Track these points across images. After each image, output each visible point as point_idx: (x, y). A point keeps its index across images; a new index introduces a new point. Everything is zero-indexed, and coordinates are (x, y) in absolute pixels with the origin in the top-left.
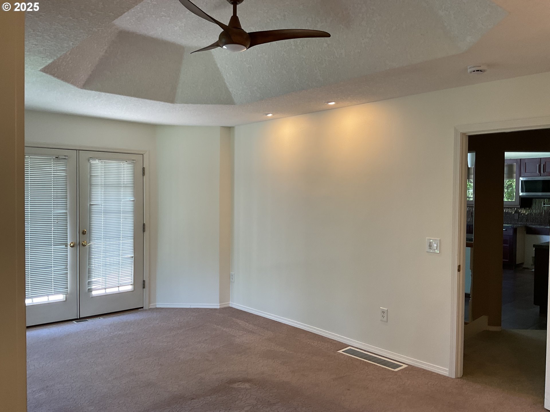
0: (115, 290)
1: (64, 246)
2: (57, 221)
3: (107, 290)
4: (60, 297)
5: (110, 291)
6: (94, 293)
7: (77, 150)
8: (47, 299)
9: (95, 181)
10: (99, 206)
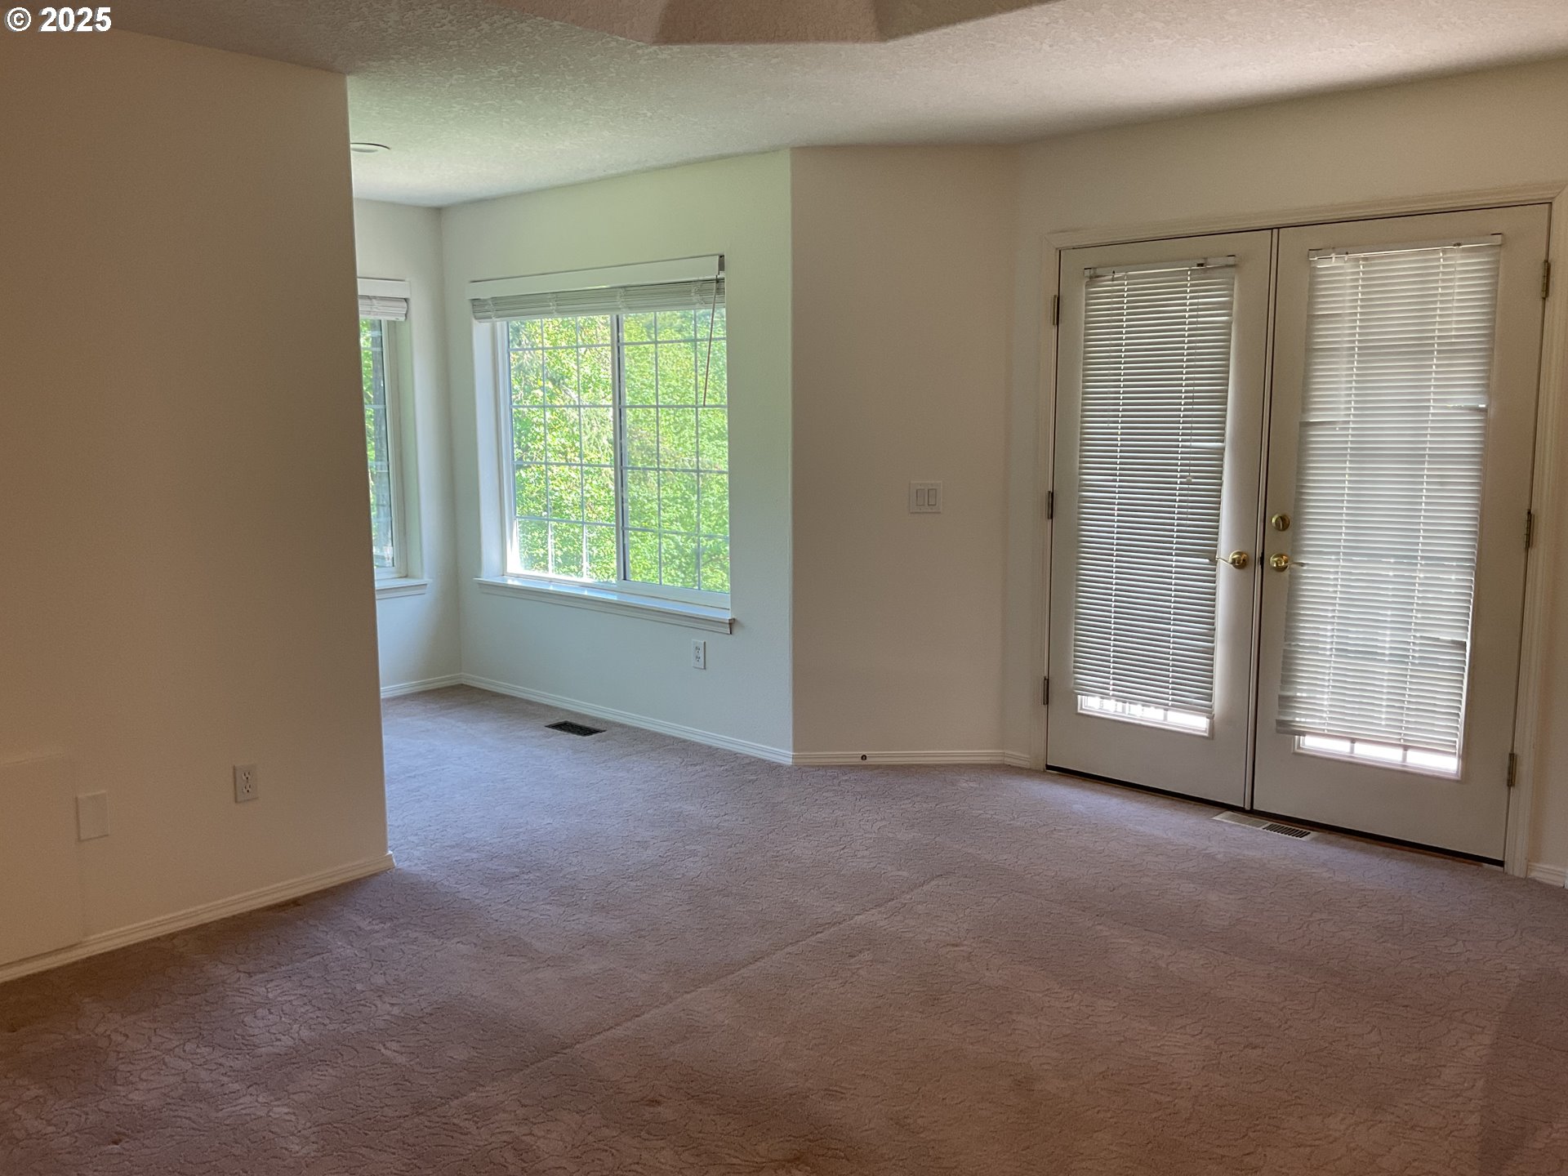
0: (1390, 756)
1: (1207, 561)
2: (1189, 476)
3: (1357, 745)
4: (1198, 723)
5: (1366, 752)
6: (1310, 743)
7: (1272, 229)
8: (1162, 718)
9: (1329, 334)
10: (1334, 429)
